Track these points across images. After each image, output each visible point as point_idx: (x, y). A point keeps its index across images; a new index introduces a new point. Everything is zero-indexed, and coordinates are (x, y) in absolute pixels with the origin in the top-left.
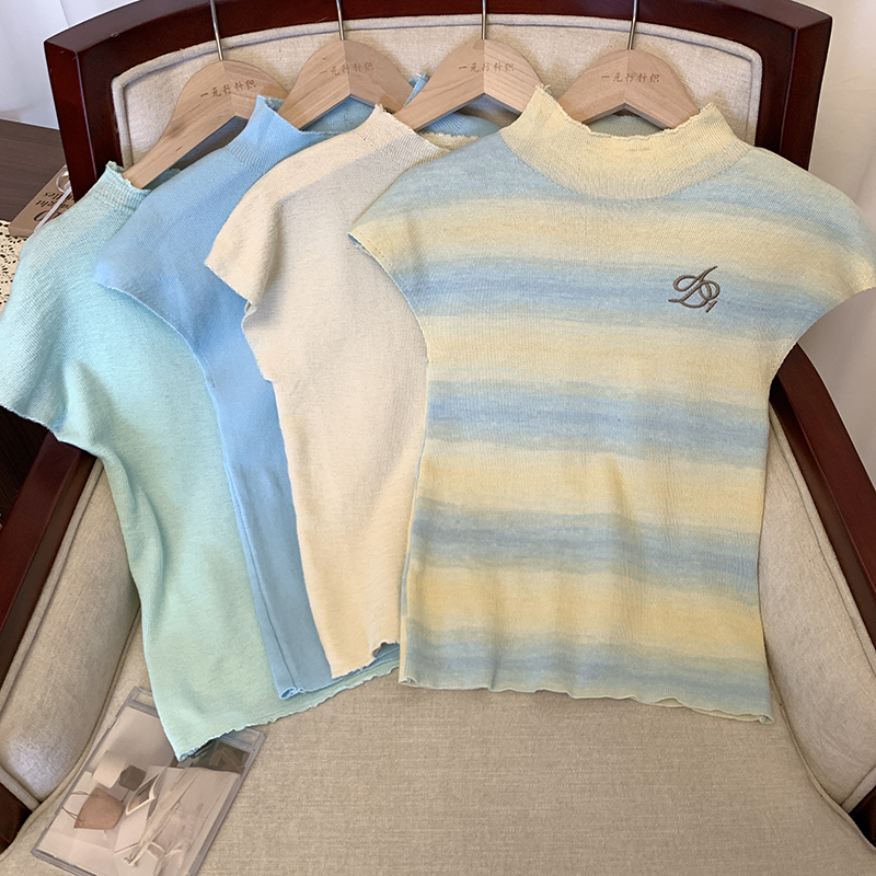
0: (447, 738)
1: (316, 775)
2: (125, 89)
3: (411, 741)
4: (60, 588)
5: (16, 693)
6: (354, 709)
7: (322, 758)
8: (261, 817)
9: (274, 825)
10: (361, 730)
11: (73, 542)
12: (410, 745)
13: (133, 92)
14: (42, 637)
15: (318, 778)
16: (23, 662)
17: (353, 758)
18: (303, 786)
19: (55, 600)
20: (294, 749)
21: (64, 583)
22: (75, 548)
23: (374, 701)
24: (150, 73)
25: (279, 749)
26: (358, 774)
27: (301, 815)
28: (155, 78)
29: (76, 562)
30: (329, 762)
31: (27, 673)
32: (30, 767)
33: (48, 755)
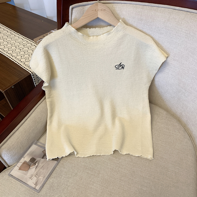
0: (102, 190)
1: (67, 186)
2: (72, 9)
3: (93, 187)
4: (27, 120)
5: (9, 141)
6: (82, 173)
7: (70, 182)
8: (51, 191)
9: (53, 194)
10: (82, 179)
11: (34, 110)
12: (92, 188)
13: (74, 10)
14: (19, 130)
15: (67, 187)
16: (13, 134)
17: (77, 185)
18: (63, 187)
19: (25, 123)
20: (65, 177)
21: (29, 119)
22: (34, 112)
23: (88, 173)
24: (79, 6)
25: (61, 176)
26: (77, 190)
27: (60, 194)
28: (81, 7)
29: (33, 115)
30: (71, 184)
31: (12, 137)
32: (7, 158)
33: (12, 157)
